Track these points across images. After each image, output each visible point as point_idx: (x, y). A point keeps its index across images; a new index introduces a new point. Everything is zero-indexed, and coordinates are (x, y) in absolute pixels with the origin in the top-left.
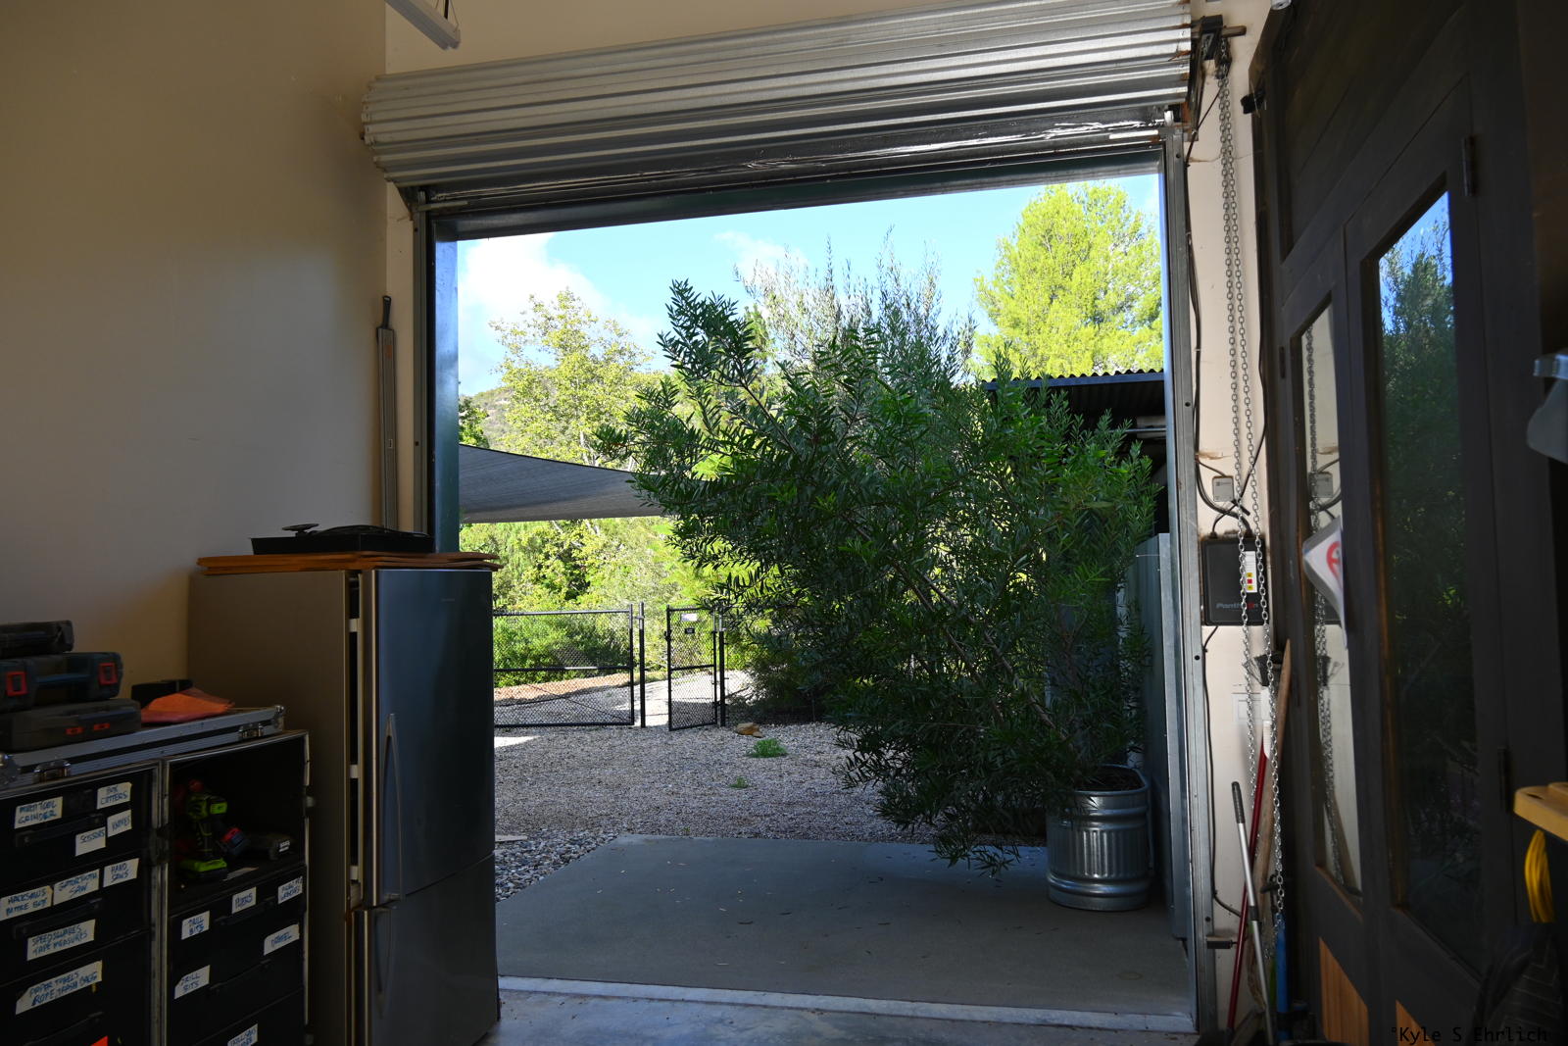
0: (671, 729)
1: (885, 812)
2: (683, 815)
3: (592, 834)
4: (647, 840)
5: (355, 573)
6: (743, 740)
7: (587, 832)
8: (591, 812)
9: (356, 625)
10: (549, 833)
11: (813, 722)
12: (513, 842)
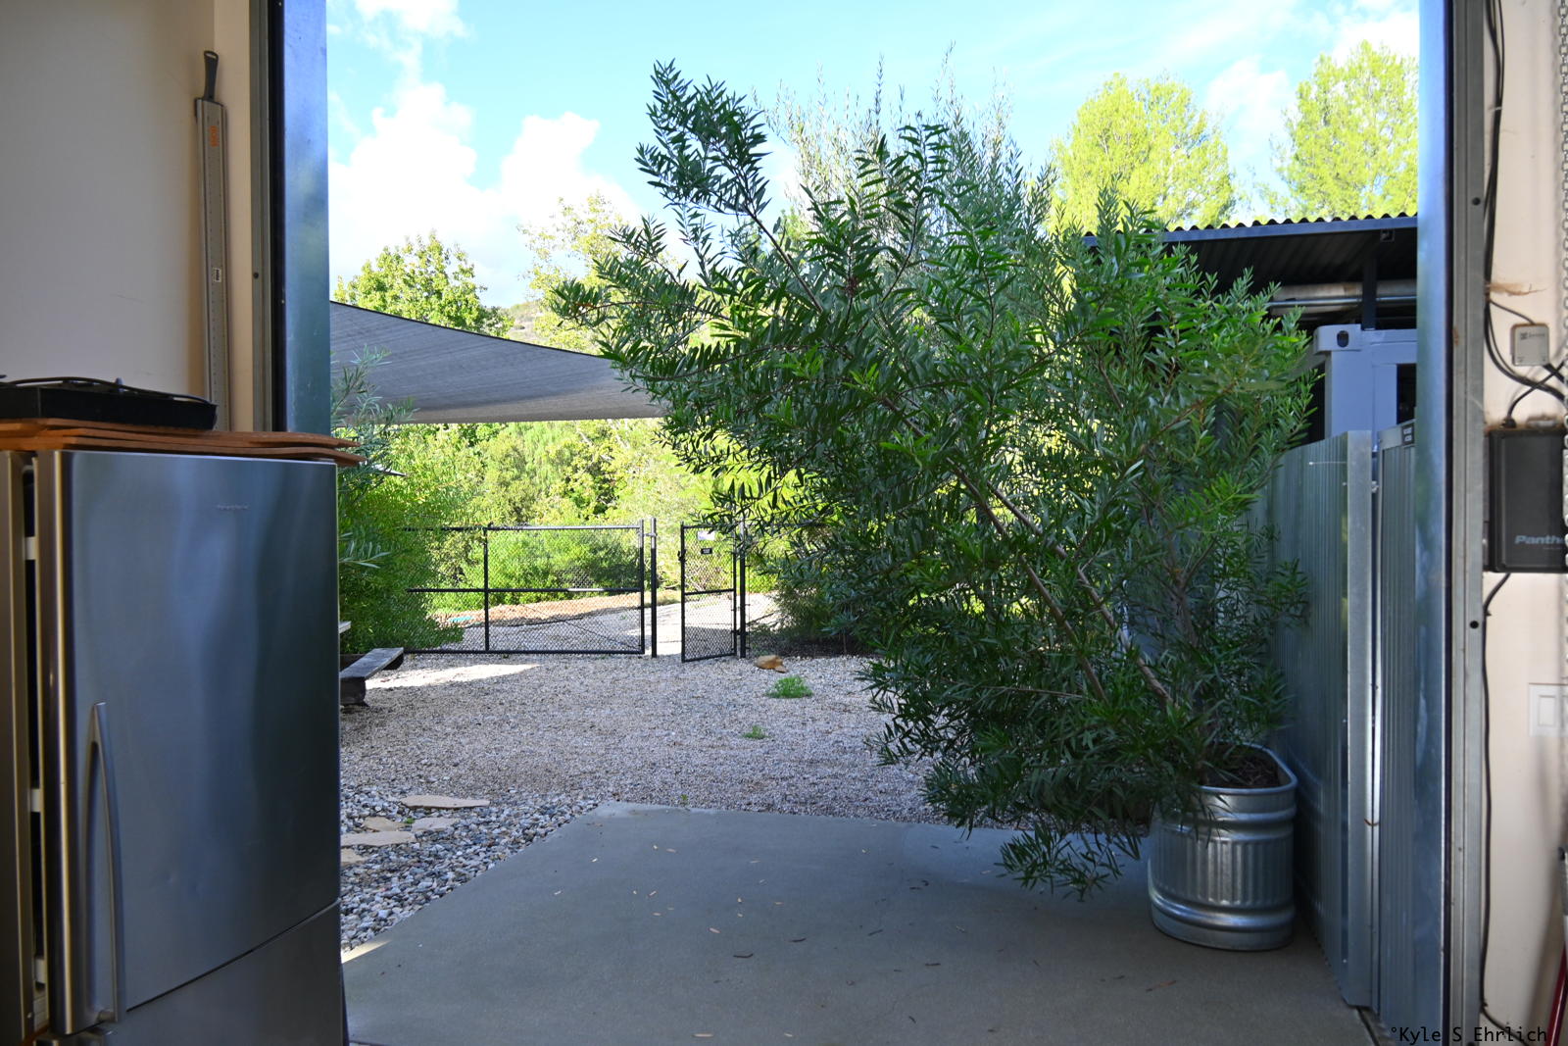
0: (684, 660)
2: (682, 776)
3: (568, 801)
4: (634, 812)
5: (27, 457)
6: (764, 675)
7: (563, 796)
8: (576, 767)
9: (34, 549)
10: (517, 797)
11: (843, 654)
12: (471, 808)
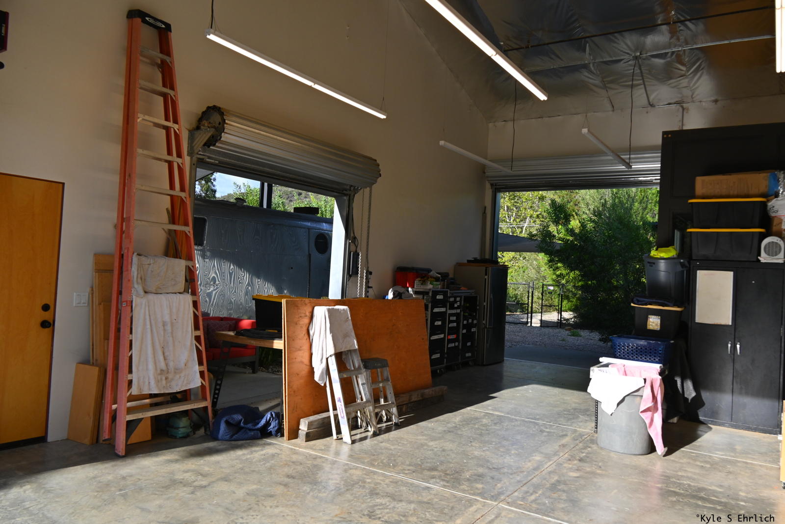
0: (541, 327)
1: (600, 340)
2: (544, 344)
4: (533, 347)
5: (487, 267)
6: (567, 332)
9: (486, 277)
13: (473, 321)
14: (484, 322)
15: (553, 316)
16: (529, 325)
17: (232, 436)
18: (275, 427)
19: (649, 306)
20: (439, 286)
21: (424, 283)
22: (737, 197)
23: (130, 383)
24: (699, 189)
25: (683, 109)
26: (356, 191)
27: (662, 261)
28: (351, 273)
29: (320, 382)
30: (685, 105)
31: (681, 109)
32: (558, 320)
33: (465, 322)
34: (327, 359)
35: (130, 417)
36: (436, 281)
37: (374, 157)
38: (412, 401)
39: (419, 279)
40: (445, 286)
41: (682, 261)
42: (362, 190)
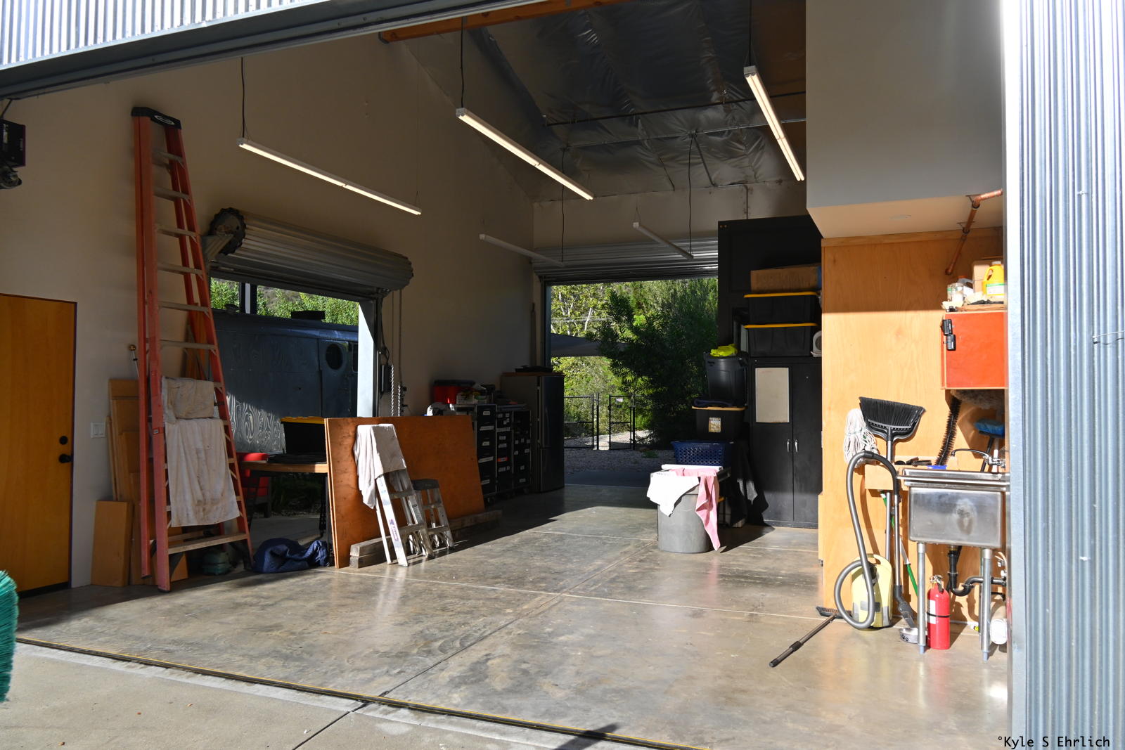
0: (610, 451)
5: (539, 376)
13: (525, 441)
14: (539, 441)
15: (624, 437)
16: (596, 449)
17: (278, 568)
18: (324, 556)
19: (709, 408)
20: (485, 401)
21: (467, 397)
22: (790, 291)
23: (169, 514)
24: (754, 284)
25: (747, 190)
26: (384, 294)
27: (722, 360)
28: (383, 390)
29: (369, 505)
30: (749, 185)
31: (745, 190)
32: (631, 439)
33: (517, 442)
34: (375, 480)
35: (172, 551)
36: (481, 395)
37: (404, 255)
38: (465, 526)
39: (461, 393)
40: (492, 401)
41: (740, 359)
42: (391, 292)
